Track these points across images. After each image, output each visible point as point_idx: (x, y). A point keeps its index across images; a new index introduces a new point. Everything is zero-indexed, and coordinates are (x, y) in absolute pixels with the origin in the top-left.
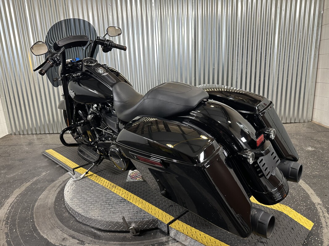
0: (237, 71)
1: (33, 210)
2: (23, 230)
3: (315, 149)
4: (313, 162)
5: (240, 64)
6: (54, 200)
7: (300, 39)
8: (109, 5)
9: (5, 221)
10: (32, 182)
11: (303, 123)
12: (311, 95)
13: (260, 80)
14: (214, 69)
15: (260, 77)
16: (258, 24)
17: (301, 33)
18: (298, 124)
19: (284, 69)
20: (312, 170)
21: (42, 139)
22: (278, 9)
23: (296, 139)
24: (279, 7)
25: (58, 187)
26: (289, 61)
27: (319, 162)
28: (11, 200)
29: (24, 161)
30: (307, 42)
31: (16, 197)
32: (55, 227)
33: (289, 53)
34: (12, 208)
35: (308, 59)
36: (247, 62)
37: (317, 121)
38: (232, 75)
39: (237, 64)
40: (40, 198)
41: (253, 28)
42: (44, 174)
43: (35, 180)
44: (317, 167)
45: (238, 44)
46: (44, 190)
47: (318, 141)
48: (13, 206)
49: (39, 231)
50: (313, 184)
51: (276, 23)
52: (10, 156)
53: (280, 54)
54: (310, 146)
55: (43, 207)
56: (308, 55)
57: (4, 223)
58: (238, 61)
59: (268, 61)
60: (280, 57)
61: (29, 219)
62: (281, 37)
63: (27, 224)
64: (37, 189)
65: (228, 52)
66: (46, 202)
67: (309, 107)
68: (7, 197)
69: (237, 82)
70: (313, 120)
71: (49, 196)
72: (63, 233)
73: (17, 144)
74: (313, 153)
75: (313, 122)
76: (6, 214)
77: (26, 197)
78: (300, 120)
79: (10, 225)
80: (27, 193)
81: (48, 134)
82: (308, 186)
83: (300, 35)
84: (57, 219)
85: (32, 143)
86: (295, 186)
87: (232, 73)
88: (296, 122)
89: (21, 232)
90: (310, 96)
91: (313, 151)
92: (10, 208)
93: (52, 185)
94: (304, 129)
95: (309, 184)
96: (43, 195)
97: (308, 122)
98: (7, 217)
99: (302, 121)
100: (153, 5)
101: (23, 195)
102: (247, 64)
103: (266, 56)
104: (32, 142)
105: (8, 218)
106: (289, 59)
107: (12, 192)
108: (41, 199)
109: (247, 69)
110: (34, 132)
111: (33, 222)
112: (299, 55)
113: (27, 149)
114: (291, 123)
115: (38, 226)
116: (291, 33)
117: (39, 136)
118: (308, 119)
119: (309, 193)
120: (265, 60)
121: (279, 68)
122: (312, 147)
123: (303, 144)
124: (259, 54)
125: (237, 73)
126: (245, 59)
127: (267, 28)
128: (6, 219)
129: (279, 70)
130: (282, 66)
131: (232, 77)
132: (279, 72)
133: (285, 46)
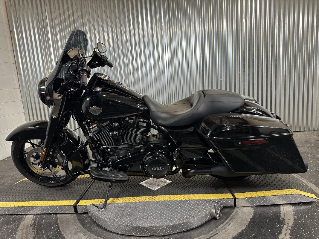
0: (244, 82)
2: (49, 234)
5: (246, 76)
7: (305, 50)
8: (123, 26)
9: (32, 226)
11: (313, 132)
13: (267, 91)
14: (221, 81)
15: (267, 88)
16: (263, 38)
17: (305, 44)
18: (308, 132)
19: (290, 79)
22: (282, 23)
23: (308, 147)
24: (282, 21)
26: (295, 71)
30: (312, 53)
32: (78, 231)
33: (295, 64)
35: (313, 69)
36: (253, 73)
38: (240, 86)
39: (244, 76)
41: (258, 42)
45: (244, 57)
49: (64, 235)
51: (280, 36)
53: (286, 65)
56: (313, 65)
57: (31, 228)
58: (244, 73)
59: (274, 72)
60: (285, 67)
61: (54, 224)
62: (286, 49)
63: (52, 229)
65: (235, 65)
67: (318, 115)
69: (244, 92)
72: (86, 238)
78: (309, 129)
79: (37, 230)
83: (305, 46)
84: (80, 225)
87: (239, 84)
88: (306, 130)
89: (47, 236)
90: (318, 104)
94: (315, 137)
97: (318, 130)
98: (34, 222)
100: (163, 24)
102: (253, 76)
103: (271, 67)
106: (295, 69)
109: (253, 80)
111: (58, 227)
112: (304, 65)
114: (300, 131)
115: (63, 230)
116: (295, 45)
118: (318, 127)
120: (271, 72)
121: (285, 78)
123: (315, 152)
124: (265, 65)
125: (244, 84)
126: (251, 71)
127: (271, 41)
128: (33, 224)
129: (285, 80)
130: (288, 76)
131: (239, 88)
132: (285, 82)
133: (290, 57)
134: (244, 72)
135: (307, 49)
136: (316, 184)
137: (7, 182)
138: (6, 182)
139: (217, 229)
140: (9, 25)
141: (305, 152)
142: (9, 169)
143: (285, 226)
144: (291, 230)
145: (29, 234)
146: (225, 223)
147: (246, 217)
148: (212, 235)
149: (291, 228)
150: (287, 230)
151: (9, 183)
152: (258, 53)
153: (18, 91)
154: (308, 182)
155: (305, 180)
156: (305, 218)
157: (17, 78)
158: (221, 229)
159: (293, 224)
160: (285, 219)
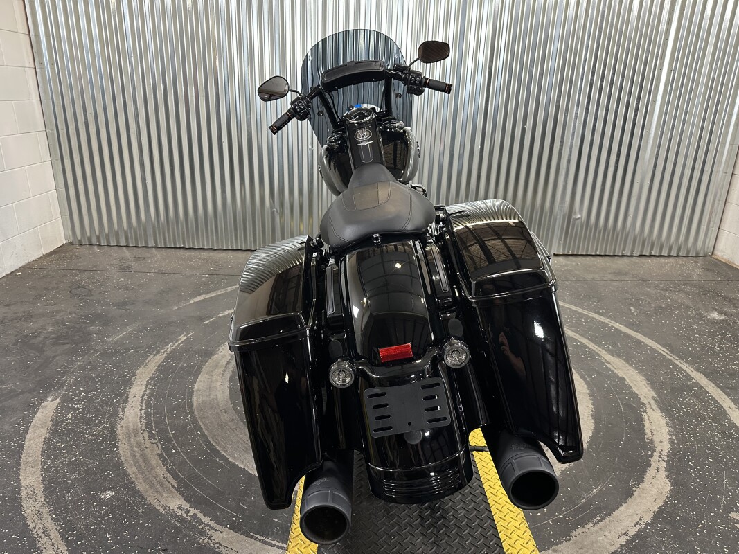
0: (573, 139)
1: (192, 412)
2: (191, 450)
3: (727, 318)
4: (724, 343)
5: (580, 124)
6: (227, 394)
7: (714, 78)
9: (146, 432)
10: (165, 355)
11: (694, 259)
12: (719, 200)
15: (618, 156)
16: (630, 38)
17: (717, 64)
18: (685, 259)
19: (670, 141)
20: (725, 361)
21: (144, 258)
23: (686, 293)
24: (678, 4)
25: (226, 367)
26: (684, 124)
27: (736, 344)
28: (137, 391)
29: (127, 307)
30: (727, 86)
31: (147, 385)
33: (687, 108)
34: (148, 406)
35: (723, 124)
36: (596, 120)
37: (725, 257)
38: (561, 146)
39: (575, 123)
40: (196, 387)
41: (618, 46)
42: (183, 338)
43: (169, 350)
44: (734, 355)
45: (582, 79)
46: (198, 373)
47: (730, 301)
48: (147, 401)
49: (223, 453)
50: (730, 389)
51: (667, 40)
52: (91, 295)
53: (667, 109)
54: (716, 310)
55: (212, 408)
56: (725, 114)
57: (146, 435)
58: (576, 118)
59: (639, 122)
60: (666, 114)
61: (192, 430)
62: (675, 71)
63: (192, 440)
64: (182, 368)
65: (559, 96)
66: (212, 397)
67: (711, 225)
68: (128, 383)
69: (569, 161)
70: (716, 252)
71: (214, 385)
73: (96, 266)
74: (723, 326)
75: (716, 257)
76: (141, 417)
77: (167, 386)
78: (688, 252)
79: (160, 440)
80: (166, 378)
81: (154, 249)
82: (721, 392)
83: (716, 69)
85: (128, 267)
86: (697, 391)
87: (562, 142)
88: (680, 254)
89: (186, 453)
90: (716, 202)
91: (723, 320)
92: (144, 406)
93: (211, 362)
94: (699, 271)
95: (722, 389)
96: (202, 384)
97: (706, 256)
98: (146, 423)
99: (693, 254)
101: (159, 379)
102: (594, 126)
103: (637, 110)
104: (127, 264)
105: (148, 425)
107: (134, 374)
108: (198, 390)
109: (593, 135)
110: (123, 242)
111: (203, 435)
112: (706, 113)
113: (122, 280)
114: (669, 256)
115: (217, 444)
117: (137, 252)
118: (706, 250)
119: (725, 406)
120: (635, 120)
121: (661, 137)
122: (719, 312)
123: (700, 305)
124: (623, 104)
125: (572, 143)
126: (592, 114)
127: (647, 49)
128: (147, 428)
129: (660, 142)
130: (668, 134)
131: (561, 150)
132: (659, 147)
133: (681, 91)
134: (576, 114)
135: (719, 76)
136: (706, 375)
137: (46, 330)
138: (43, 328)
141: (682, 304)
142: (38, 297)
143: (656, 455)
144: (667, 462)
145: (146, 447)
149: (666, 458)
150: (659, 461)
151: (50, 332)
152: (614, 74)
153: (35, 105)
154: (692, 369)
155: (685, 364)
156: (691, 441)
157: (33, 72)
159: (669, 452)
160: (654, 440)
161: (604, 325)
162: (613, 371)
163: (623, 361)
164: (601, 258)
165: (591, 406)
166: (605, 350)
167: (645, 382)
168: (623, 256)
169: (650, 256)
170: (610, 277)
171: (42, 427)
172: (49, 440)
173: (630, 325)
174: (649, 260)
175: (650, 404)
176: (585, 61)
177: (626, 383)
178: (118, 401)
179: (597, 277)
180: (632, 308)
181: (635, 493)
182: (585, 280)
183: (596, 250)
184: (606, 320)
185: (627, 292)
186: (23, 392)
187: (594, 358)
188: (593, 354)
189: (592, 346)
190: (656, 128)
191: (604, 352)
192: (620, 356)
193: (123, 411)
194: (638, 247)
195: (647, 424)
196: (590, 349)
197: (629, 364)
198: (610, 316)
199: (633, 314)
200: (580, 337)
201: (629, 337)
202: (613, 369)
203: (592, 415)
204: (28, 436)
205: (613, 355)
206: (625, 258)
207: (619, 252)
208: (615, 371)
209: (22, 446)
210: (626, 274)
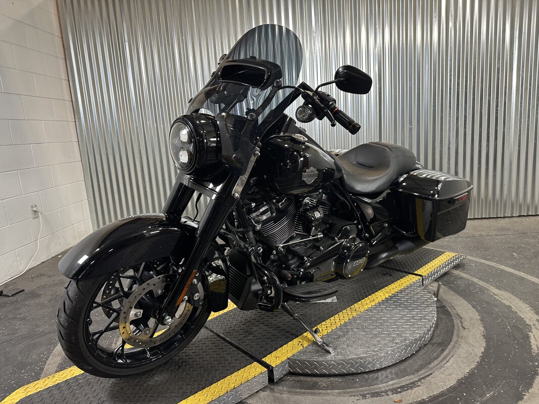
0: (450, 132)
5: (453, 120)
13: (488, 146)
14: (411, 129)
15: (488, 141)
16: (483, 56)
19: (528, 125)
22: (516, 31)
24: (516, 29)
33: (537, 101)
36: (465, 117)
38: (441, 138)
39: (450, 120)
41: (475, 63)
45: (450, 89)
51: (513, 54)
53: (521, 103)
58: (450, 117)
59: (501, 115)
60: (521, 106)
62: (523, 75)
65: (434, 103)
69: (449, 149)
87: (441, 135)
102: (465, 121)
103: (497, 106)
109: (465, 127)
120: (497, 113)
121: (520, 124)
124: (485, 103)
125: (449, 135)
126: (462, 113)
127: (498, 62)
129: (520, 128)
130: (525, 121)
131: (441, 141)
132: (520, 131)
133: (530, 89)
134: (450, 114)
139: (430, 366)
140: (62, 38)
146: (440, 359)
147: (473, 350)
148: (423, 376)
152: (474, 83)
153: (76, 145)
157: (75, 125)
158: (437, 367)
161: (491, 267)
162: (500, 302)
163: (508, 293)
164: (486, 220)
165: (482, 329)
166: (493, 286)
167: (529, 309)
168: (505, 217)
169: (528, 216)
170: (495, 233)
171: (58, 356)
172: (62, 364)
173: (513, 267)
174: (528, 219)
175: (534, 325)
176: (451, 76)
177: (513, 310)
178: (113, 337)
179: (484, 233)
180: (514, 254)
181: (525, 397)
182: (474, 236)
183: (482, 214)
184: (493, 264)
185: (509, 243)
186: (49, 333)
187: (483, 292)
188: (482, 290)
189: (481, 283)
190: (515, 118)
191: (492, 287)
192: (506, 290)
193: (115, 343)
194: (516, 210)
195: (532, 341)
196: (480, 285)
197: (515, 295)
198: (496, 261)
199: (515, 258)
200: (471, 277)
201: (513, 275)
202: (500, 299)
203: (483, 336)
204: (48, 362)
205: (500, 289)
206: (507, 219)
207: (501, 214)
208: (502, 301)
209: (42, 369)
210: (508, 230)
